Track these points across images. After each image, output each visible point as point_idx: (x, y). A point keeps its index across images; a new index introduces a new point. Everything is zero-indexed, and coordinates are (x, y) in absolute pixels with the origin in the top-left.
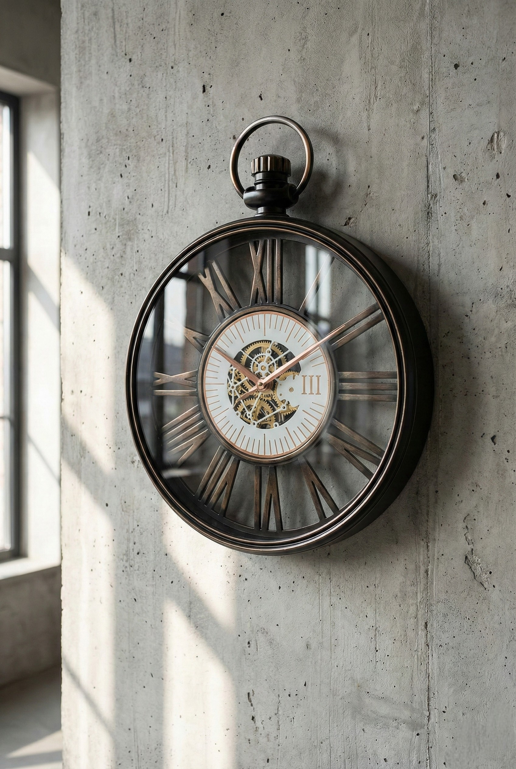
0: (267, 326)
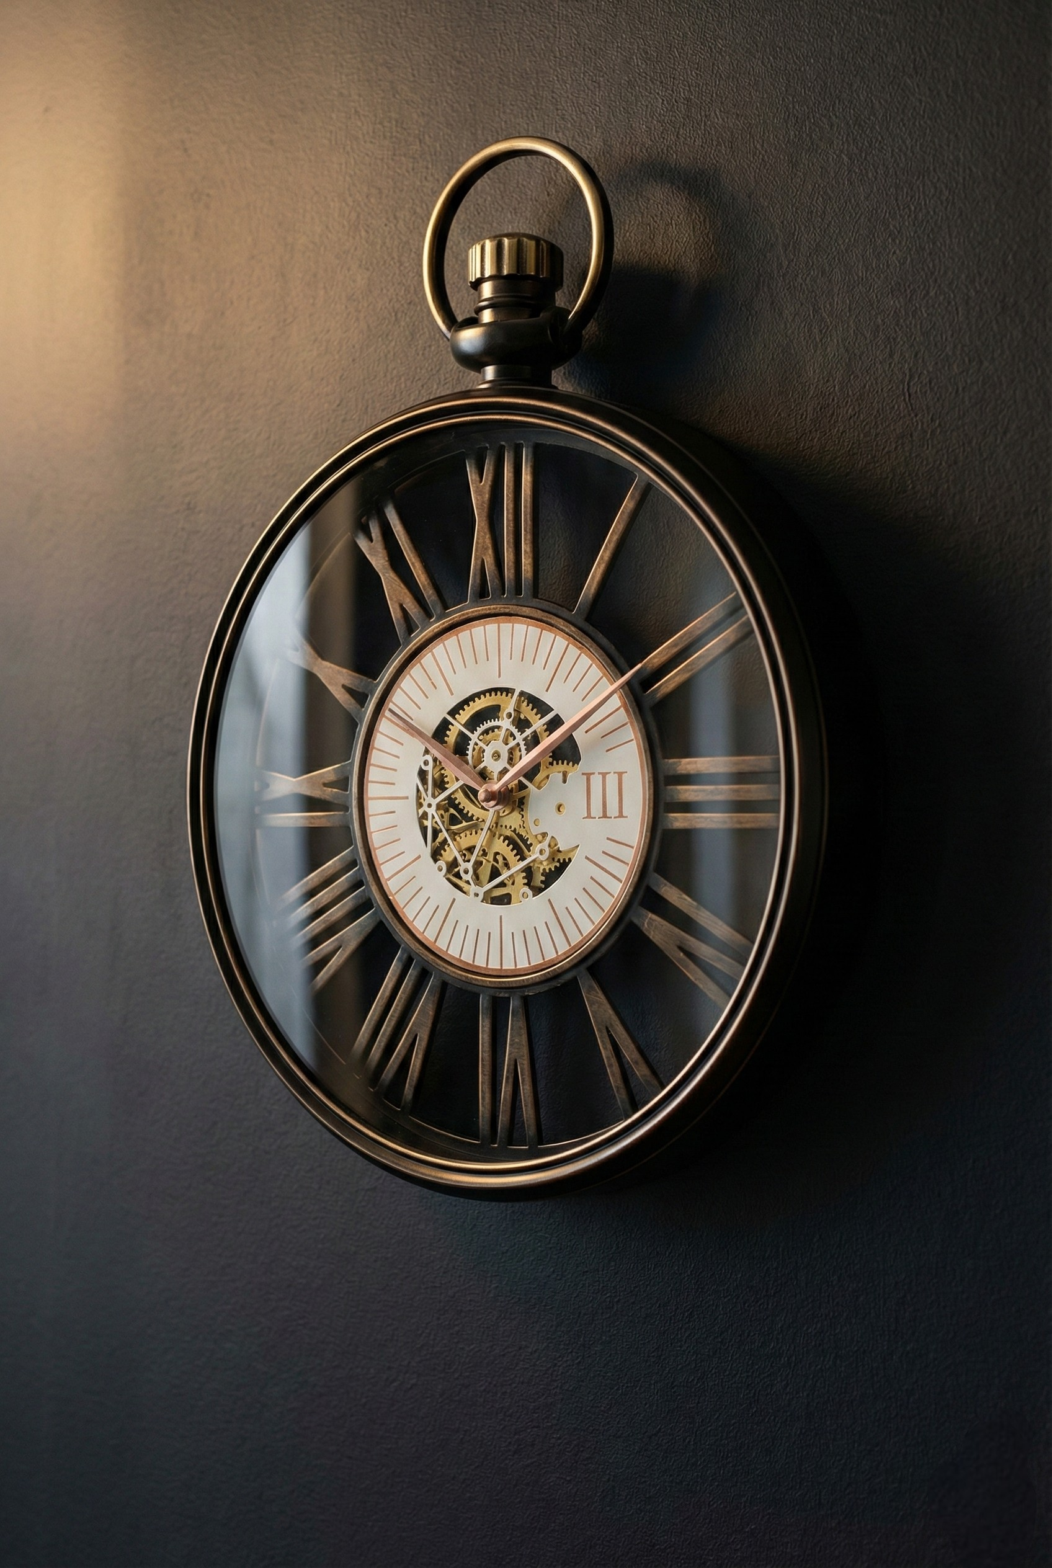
0: (505, 654)
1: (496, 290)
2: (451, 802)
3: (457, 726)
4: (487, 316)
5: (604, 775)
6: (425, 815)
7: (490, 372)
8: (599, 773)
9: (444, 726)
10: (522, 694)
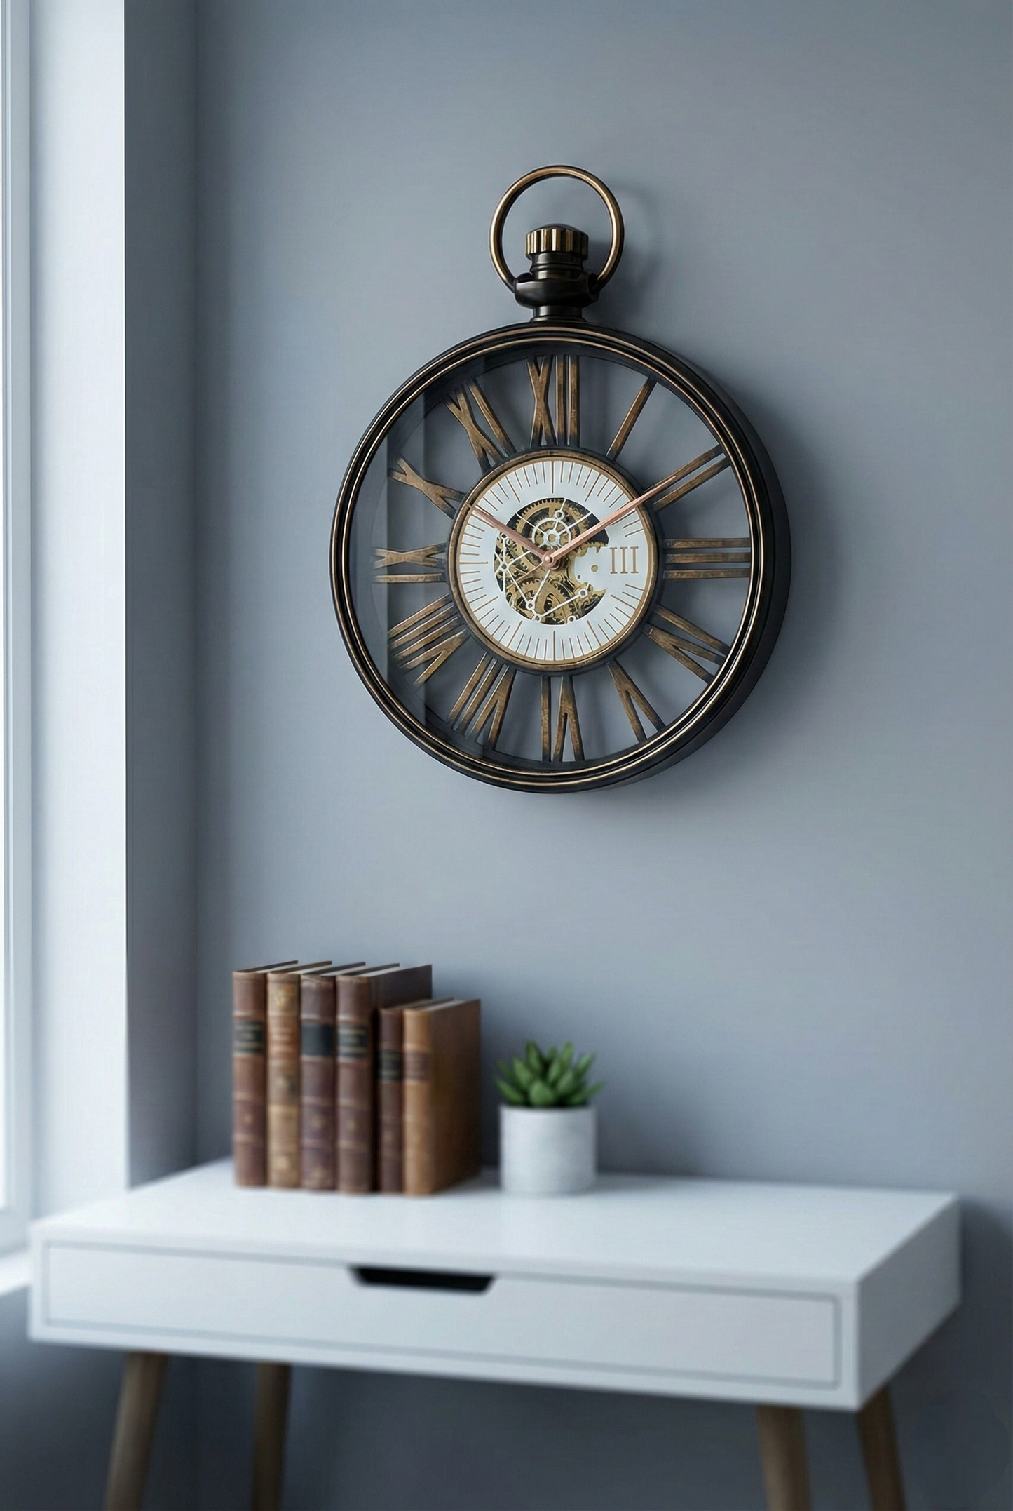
1: (547, 259)
2: (518, 565)
3: (524, 520)
4: (542, 275)
5: (623, 549)
6: (501, 573)
7: (543, 310)
8: (621, 548)
9: (515, 520)
10: (568, 501)
